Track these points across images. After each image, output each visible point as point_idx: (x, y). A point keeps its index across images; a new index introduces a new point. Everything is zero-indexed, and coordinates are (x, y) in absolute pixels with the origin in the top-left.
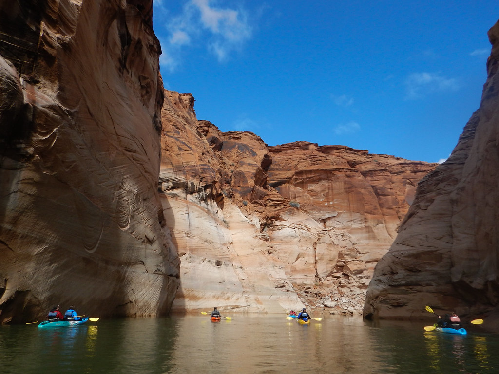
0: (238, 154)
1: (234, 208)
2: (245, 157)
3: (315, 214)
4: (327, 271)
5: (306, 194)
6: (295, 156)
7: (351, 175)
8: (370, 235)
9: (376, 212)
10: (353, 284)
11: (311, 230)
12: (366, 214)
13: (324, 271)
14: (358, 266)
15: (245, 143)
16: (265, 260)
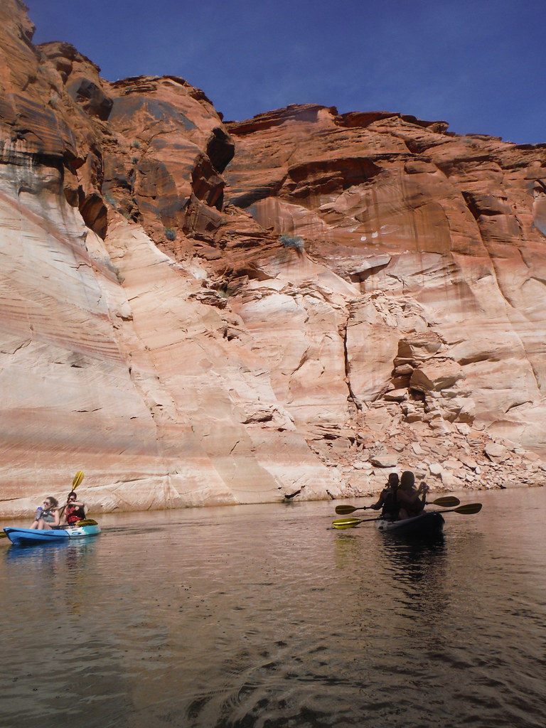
0: (149, 123)
1: (135, 232)
2: (166, 130)
3: (340, 263)
4: (374, 388)
5: (316, 219)
6: (286, 135)
7: (416, 168)
8: (464, 303)
9: (475, 249)
10: (435, 413)
11: (331, 298)
12: (454, 254)
13: (366, 388)
14: (444, 369)
15: (166, 100)
16: (218, 353)
